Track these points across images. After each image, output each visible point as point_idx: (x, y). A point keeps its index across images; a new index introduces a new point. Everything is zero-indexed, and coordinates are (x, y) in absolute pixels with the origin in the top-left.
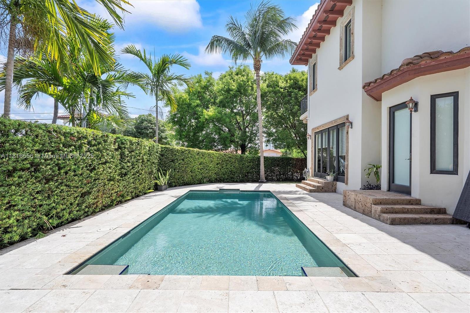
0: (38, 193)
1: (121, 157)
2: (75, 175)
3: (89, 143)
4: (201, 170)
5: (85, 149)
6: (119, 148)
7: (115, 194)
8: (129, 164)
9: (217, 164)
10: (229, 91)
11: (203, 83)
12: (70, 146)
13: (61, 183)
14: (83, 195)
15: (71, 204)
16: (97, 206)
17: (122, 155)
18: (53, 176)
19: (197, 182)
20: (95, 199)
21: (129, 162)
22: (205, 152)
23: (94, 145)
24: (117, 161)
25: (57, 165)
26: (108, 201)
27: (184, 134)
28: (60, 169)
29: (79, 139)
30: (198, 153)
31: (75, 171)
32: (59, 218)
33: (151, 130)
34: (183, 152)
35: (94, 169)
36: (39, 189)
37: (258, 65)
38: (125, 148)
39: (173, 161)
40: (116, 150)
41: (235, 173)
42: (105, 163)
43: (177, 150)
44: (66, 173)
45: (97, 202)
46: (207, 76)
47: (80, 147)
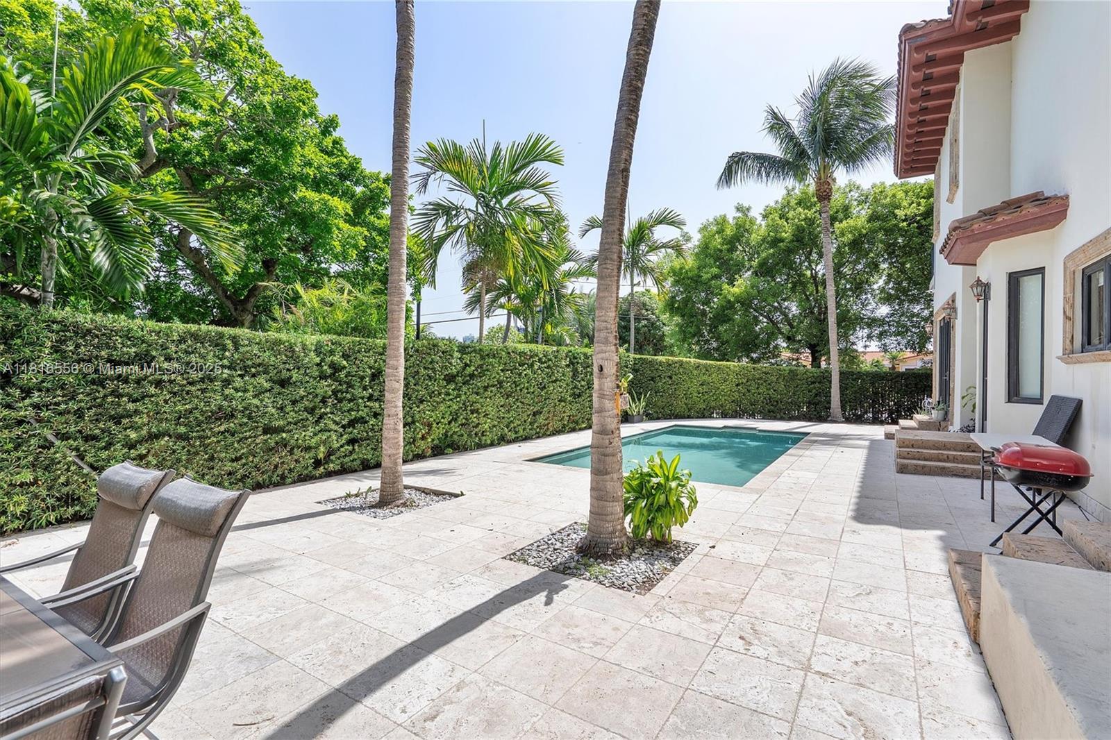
0: (501, 406)
1: (574, 374)
2: (528, 393)
3: (540, 360)
4: (703, 395)
5: (536, 367)
6: (571, 363)
7: (567, 418)
8: (583, 383)
9: (737, 385)
10: (776, 242)
11: (729, 232)
12: (524, 365)
13: (517, 400)
14: (534, 414)
15: (525, 421)
16: (548, 429)
17: (575, 372)
18: (512, 393)
19: (697, 415)
20: (546, 420)
21: (583, 380)
22: (712, 364)
23: (545, 362)
24: (568, 379)
25: (515, 382)
26: (559, 425)
27: (692, 331)
28: (516, 386)
29: (532, 357)
30: (698, 367)
31: (527, 389)
32: (516, 433)
33: (646, 322)
34: (670, 365)
35: (544, 387)
36: (502, 403)
37: (825, 191)
38: (578, 363)
39: (653, 379)
40: (568, 366)
41: (777, 402)
42: (555, 381)
43: (660, 362)
44: (521, 390)
45: (549, 423)
46: (739, 214)
47: (532, 365)
